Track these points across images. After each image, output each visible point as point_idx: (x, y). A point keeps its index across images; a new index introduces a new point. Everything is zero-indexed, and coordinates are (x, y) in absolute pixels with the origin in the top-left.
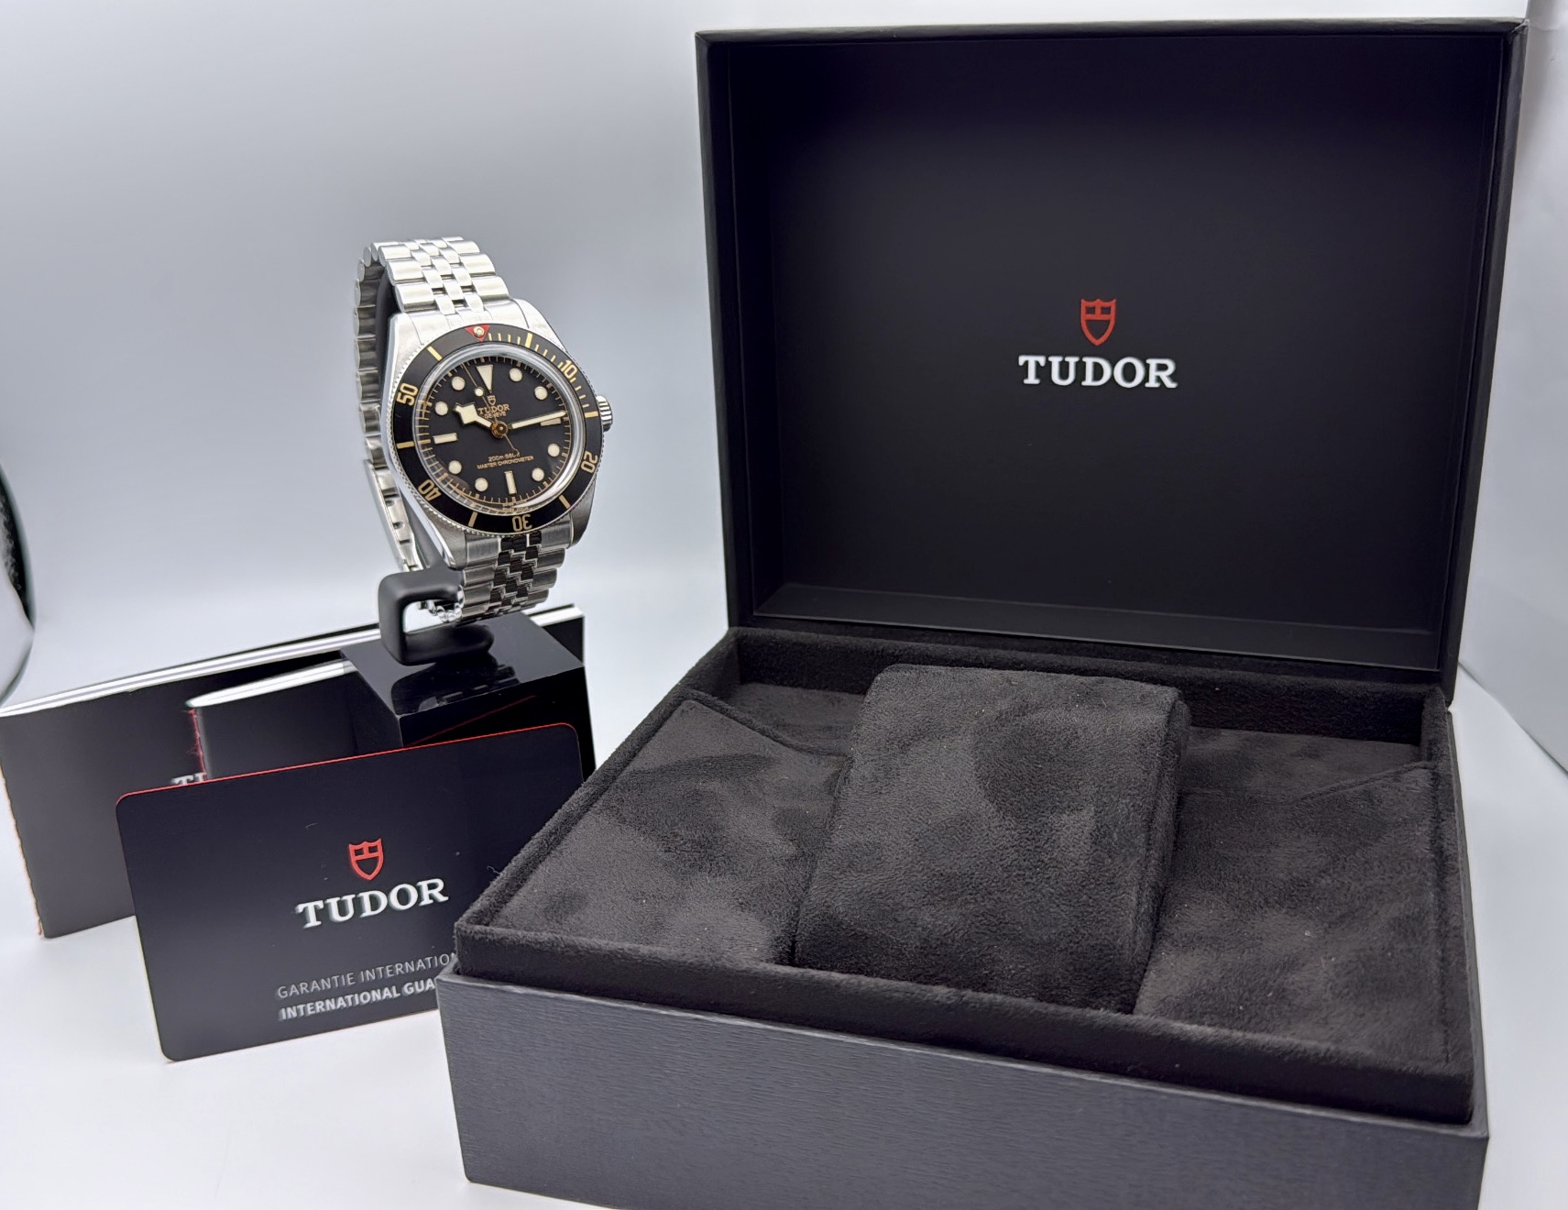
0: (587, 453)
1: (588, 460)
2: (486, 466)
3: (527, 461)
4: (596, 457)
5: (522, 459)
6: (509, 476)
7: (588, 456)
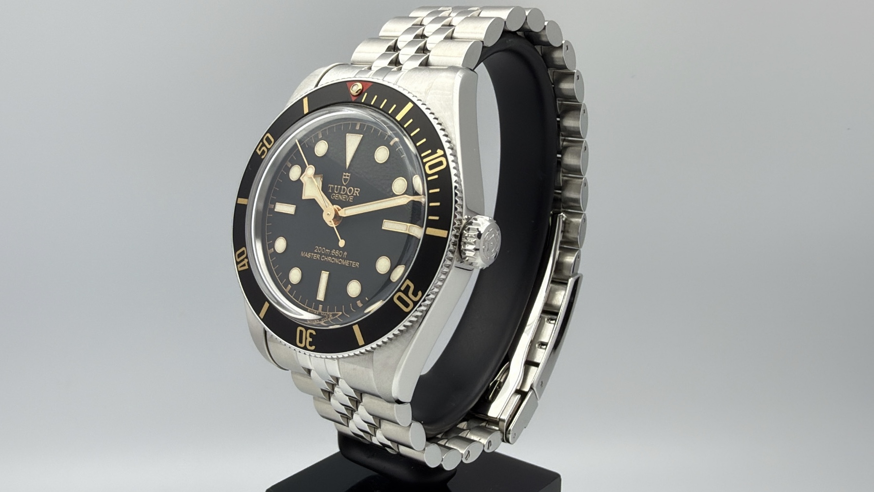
0: (408, 282)
1: (406, 292)
2: (308, 255)
3: (350, 267)
4: (420, 293)
5: (346, 263)
6: (324, 276)
7: (408, 287)
